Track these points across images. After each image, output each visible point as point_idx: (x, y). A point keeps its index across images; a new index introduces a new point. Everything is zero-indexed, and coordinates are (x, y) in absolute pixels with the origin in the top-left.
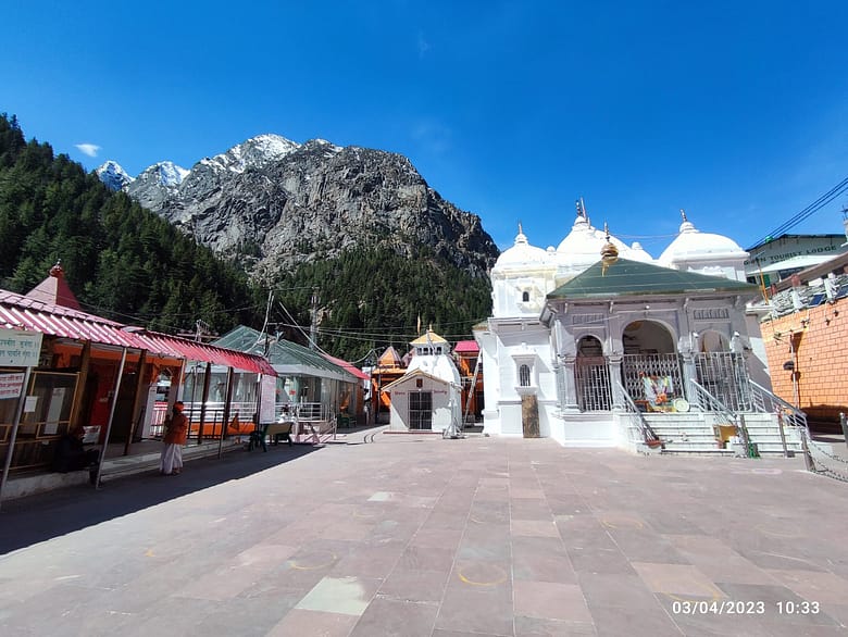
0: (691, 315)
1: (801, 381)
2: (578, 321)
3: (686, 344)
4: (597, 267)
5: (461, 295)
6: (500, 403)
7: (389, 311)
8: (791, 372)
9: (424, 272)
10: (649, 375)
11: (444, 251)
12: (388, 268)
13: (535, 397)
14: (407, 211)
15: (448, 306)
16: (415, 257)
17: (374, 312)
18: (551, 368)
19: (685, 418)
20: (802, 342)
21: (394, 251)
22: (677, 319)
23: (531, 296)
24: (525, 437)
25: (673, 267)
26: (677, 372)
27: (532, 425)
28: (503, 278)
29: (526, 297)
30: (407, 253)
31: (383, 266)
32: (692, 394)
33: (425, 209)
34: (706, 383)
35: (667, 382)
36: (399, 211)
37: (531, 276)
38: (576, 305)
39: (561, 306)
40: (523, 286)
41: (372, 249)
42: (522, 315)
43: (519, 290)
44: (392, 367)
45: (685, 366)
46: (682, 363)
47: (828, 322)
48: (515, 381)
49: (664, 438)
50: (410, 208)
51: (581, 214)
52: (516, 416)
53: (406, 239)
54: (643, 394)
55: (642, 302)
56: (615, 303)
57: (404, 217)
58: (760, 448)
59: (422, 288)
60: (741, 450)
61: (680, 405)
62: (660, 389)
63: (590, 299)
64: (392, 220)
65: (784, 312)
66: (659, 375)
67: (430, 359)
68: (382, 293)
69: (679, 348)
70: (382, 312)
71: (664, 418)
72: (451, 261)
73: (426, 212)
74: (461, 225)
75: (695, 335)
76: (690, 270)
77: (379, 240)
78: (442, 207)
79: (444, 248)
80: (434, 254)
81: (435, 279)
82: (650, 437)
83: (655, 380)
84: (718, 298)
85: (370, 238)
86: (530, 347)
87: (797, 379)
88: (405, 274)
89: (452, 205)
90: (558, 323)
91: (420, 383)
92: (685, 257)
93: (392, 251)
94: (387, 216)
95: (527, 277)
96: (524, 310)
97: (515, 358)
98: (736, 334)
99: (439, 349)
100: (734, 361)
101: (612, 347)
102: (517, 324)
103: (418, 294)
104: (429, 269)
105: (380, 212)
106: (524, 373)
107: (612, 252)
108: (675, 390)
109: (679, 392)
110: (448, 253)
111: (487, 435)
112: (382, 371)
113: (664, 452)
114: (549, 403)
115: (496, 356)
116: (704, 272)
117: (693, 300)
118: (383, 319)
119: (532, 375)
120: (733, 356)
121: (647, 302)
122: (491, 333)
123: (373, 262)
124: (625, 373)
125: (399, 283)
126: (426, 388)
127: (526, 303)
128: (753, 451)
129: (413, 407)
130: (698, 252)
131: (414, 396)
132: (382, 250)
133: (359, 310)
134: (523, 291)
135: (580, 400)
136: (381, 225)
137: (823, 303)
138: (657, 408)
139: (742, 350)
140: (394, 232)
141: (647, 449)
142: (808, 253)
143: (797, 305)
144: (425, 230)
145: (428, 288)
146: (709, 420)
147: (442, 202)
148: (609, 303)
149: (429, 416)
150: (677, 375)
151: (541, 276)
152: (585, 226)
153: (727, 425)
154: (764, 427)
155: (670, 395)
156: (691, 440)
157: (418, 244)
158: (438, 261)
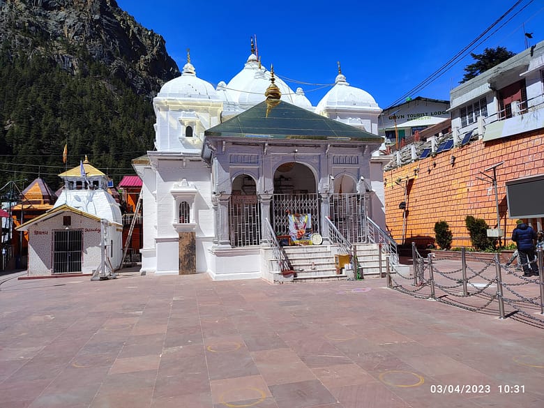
0: (331, 160)
1: (409, 218)
2: (234, 161)
3: (324, 185)
4: (259, 108)
5: (140, 125)
6: (158, 240)
7: (49, 137)
8: (403, 210)
9: (96, 94)
10: (294, 213)
11: (121, 73)
12: (47, 83)
13: (193, 234)
14: (73, 15)
15: (124, 135)
16: (84, 74)
17: (27, 136)
18: (211, 205)
19: (317, 250)
20: (414, 187)
21: (56, 63)
22: (320, 163)
23: (194, 132)
24: (182, 273)
25: (325, 115)
26: (316, 210)
27: (188, 261)
28: (166, 109)
29: (189, 132)
30: (73, 67)
31: (41, 80)
32: (325, 229)
33: (97, 17)
34: (336, 220)
35: (307, 219)
36: (63, 13)
37: (197, 110)
38: (234, 143)
39: (218, 144)
40: (187, 120)
41: (24, 56)
42: (183, 150)
43: (183, 124)
44: (39, 203)
45: (322, 205)
46: (320, 202)
47: (430, 171)
48: (174, 219)
49: (297, 268)
50: (77, 11)
51: (253, 51)
52: (174, 252)
53: (71, 50)
54: (288, 230)
55: (293, 145)
56: (270, 145)
57: (69, 22)
58: (365, 272)
59: (92, 112)
60: (351, 274)
61: (316, 238)
62: (301, 225)
63: (247, 138)
64: (52, 23)
65: (405, 162)
66: (302, 213)
67: (83, 194)
68: (38, 112)
69: (319, 188)
70: (38, 136)
71: (301, 250)
72: (130, 84)
73: (99, 21)
74: (141, 44)
75: (332, 178)
76: (338, 120)
77: (35, 45)
78: (119, 18)
79: (120, 69)
80: (108, 74)
81: (110, 103)
82: (287, 268)
83: (298, 217)
84: (353, 147)
85: (21, 41)
86: (191, 183)
87: (406, 216)
88: (70, 94)
89: (132, 18)
90: (215, 162)
91: (67, 221)
92: (335, 106)
93: (53, 63)
94: (45, 17)
95: (191, 110)
96: (187, 145)
97: (175, 194)
98: (362, 178)
99: (96, 183)
100: (358, 201)
101: (264, 186)
102: (179, 159)
103: (87, 119)
104: (102, 91)
105: (37, 10)
106: (183, 211)
107: (274, 94)
108: (313, 226)
109: (315, 228)
110: (126, 75)
111: (144, 273)
112: (25, 207)
113: (295, 280)
114: (207, 239)
115: (155, 192)
116: (348, 122)
117: (334, 146)
118: (40, 146)
119: (192, 211)
120: (358, 196)
121: (297, 145)
122: (152, 168)
123: (26, 73)
124: (274, 210)
125: (62, 103)
126: (75, 226)
127: (189, 139)
128: (359, 274)
129: (58, 247)
130: (346, 103)
131: (59, 235)
132: (39, 59)
133: (5, 132)
134: (186, 124)
135: (233, 236)
136: (37, 27)
137: (429, 156)
138: (297, 242)
139: (365, 192)
140: (55, 38)
141: (282, 278)
142: (432, 115)
143: (414, 157)
144: (97, 43)
145: (99, 113)
146: (334, 251)
147: (120, 12)
148: (264, 144)
149: (79, 257)
150: (316, 213)
151: (206, 111)
152: (256, 65)
153: (345, 254)
154: (371, 255)
155: (308, 230)
156: (318, 268)
157: (87, 59)
158: (114, 83)
